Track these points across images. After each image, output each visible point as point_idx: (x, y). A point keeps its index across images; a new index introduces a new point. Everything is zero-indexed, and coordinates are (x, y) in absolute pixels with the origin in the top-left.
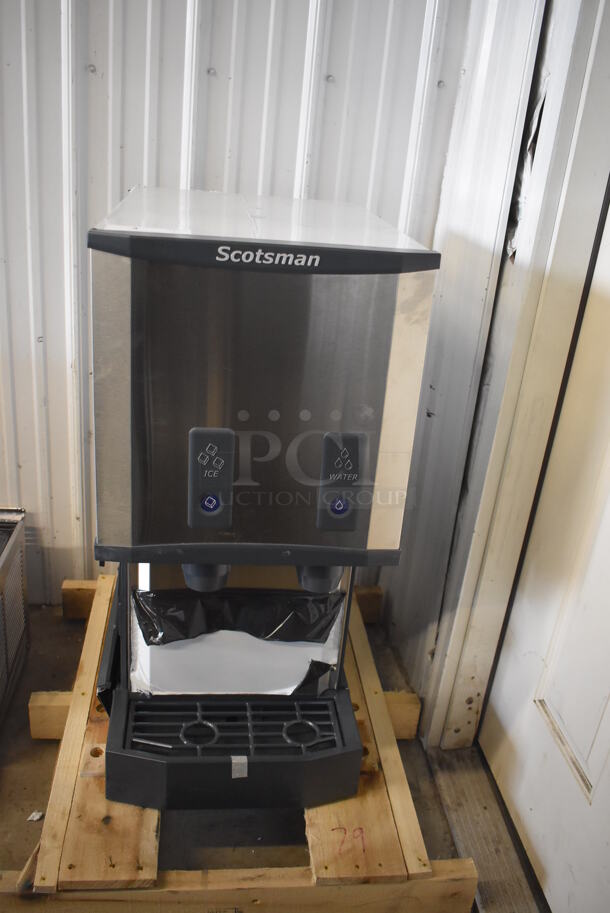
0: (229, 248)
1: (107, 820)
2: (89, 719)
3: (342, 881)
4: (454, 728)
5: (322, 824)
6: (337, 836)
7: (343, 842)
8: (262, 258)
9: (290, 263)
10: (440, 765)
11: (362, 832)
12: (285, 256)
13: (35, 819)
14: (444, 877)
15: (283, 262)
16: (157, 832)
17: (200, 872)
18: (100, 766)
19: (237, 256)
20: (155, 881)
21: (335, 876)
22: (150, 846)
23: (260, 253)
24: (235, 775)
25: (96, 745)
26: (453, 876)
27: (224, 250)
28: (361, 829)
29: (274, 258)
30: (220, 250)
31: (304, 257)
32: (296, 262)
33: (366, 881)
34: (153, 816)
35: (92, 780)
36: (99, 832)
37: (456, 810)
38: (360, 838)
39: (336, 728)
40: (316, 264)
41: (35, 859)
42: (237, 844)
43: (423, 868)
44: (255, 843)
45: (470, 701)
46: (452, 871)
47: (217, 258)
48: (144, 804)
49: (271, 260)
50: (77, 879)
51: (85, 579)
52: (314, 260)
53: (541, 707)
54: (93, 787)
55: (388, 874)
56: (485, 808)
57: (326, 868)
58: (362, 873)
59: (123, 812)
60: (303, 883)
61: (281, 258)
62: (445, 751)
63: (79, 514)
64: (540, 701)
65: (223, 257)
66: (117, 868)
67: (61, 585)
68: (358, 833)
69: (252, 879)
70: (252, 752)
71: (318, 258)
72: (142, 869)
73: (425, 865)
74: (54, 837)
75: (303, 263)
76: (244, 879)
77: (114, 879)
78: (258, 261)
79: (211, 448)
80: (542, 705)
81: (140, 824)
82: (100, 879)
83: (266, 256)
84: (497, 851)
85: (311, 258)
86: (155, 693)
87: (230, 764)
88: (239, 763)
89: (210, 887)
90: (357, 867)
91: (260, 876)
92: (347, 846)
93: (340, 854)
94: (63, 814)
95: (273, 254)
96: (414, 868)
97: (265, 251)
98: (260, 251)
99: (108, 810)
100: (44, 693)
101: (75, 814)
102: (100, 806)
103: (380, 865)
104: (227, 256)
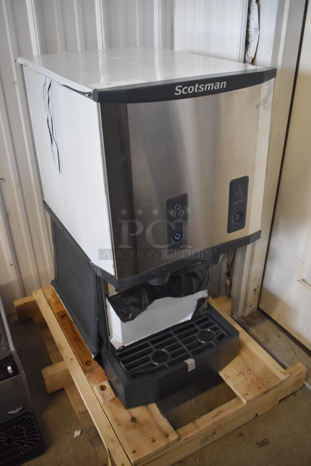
0: (181, 86)
1: (133, 419)
2: (85, 371)
3: (257, 397)
4: (249, 305)
5: (230, 375)
6: (241, 378)
7: (246, 379)
8: (198, 88)
9: (212, 89)
10: (248, 324)
11: (251, 371)
12: (209, 85)
13: (78, 435)
14: (294, 376)
15: (209, 89)
16: (162, 414)
17: (191, 424)
18: (111, 394)
19: (186, 90)
20: (178, 439)
21: (254, 397)
22: (164, 423)
23: (197, 86)
24: (190, 369)
25: (100, 384)
26: (297, 373)
27: (178, 88)
28: (249, 370)
29: (204, 87)
30: (176, 89)
31: (219, 83)
32: (215, 88)
33: (266, 392)
34: (154, 407)
35: (110, 402)
36: (135, 427)
37: (268, 343)
38: (252, 374)
39: (219, 327)
40: (225, 87)
41: (111, 457)
42: (184, 401)
43: (286, 375)
44: (192, 397)
45: (255, 290)
46: (295, 371)
47: (176, 94)
48: (145, 403)
49: (203, 89)
50: (141, 456)
51: (23, 297)
52: (224, 84)
53: (304, 283)
54: (114, 406)
55: (274, 385)
56: (279, 336)
57: (248, 395)
58: (264, 390)
59: (138, 412)
60: (239, 407)
61: (208, 86)
62: (247, 317)
63: (12, 262)
64: (302, 280)
65: (178, 92)
66: (157, 441)
67: (14, 305)
68: (249, 372)
69: (216, 415)
70: (191, 355)
71: (225, 83)
72: (168, 436)
73: (285, 374)
74: (112, 441)
75: (218, 88)
76: (214, 417)
77: (159, 447)
78: (196, 91)
79: (178, 206)
80: (304, 282)
81: (151, 414)
82: (153, 451)
83: (200, 87)
84: (295, 353)
85: (222, 83)
86: (126, 345)
87: (187, 365)
88: (191, 363)
89: (202, 428)
90: (260, 388)
91: (219, 412)
92: (249, 380)
93: (249, 385)
94: (108, 427)
95: (203, 85)
96: (282, 377)
97: (199, 85)
98: (197, 84)
99: (130, 414)
100: (48, 368)
101: (114, 424)
102: (125, 415)
103: (268, 382)
104: (180, 91)
